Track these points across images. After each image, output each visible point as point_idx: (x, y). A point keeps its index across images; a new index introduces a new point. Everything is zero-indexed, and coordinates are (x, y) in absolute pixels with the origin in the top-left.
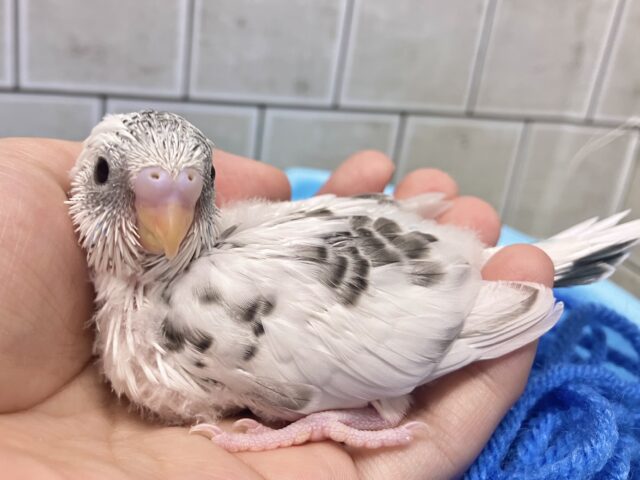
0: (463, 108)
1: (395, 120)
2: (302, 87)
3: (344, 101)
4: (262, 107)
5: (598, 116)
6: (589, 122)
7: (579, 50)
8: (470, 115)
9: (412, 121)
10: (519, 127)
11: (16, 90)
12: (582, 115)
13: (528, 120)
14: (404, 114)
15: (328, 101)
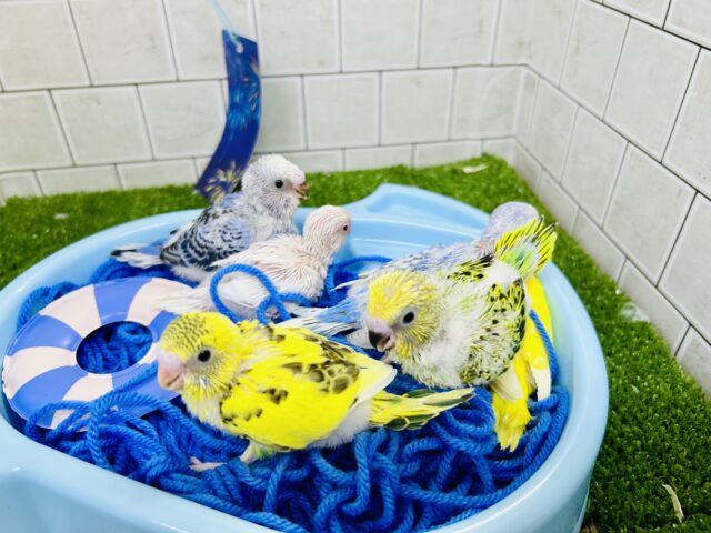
0: (414, 66)
1: (376, 75)
2: (321, 63)
3: (345, 69)
4: (302, 76)
5: (497, 62)
6: (492, 65)
7: (481, 23)
8: (418, 68)
9: (385, 75)
10: (451, 71)
11: (178, 81)
12: (488, 62)
13: (455, 67)
14: (380, 72)
15: (337, 69)
